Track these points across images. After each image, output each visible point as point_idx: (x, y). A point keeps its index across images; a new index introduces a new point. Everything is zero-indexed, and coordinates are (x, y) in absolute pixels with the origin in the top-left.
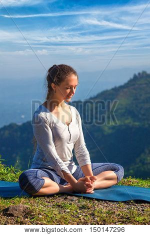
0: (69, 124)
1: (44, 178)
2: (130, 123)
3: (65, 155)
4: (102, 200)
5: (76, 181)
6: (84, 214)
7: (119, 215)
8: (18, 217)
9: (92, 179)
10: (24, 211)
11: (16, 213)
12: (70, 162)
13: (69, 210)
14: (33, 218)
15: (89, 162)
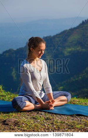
0: (41, 70)
1: (26, 101)
2: (80, 49)
3: (38, 87)
4: (58, 114)
5: (44, 103)
6: (48, 123)
7: (67, 124)
8: (11, 126)
9: (53, 102)
10: (14, 122)
11: (10, 123)
12: (40, 92)
13: (39, 121)
14: (19, 126)
15: (51, 92)
